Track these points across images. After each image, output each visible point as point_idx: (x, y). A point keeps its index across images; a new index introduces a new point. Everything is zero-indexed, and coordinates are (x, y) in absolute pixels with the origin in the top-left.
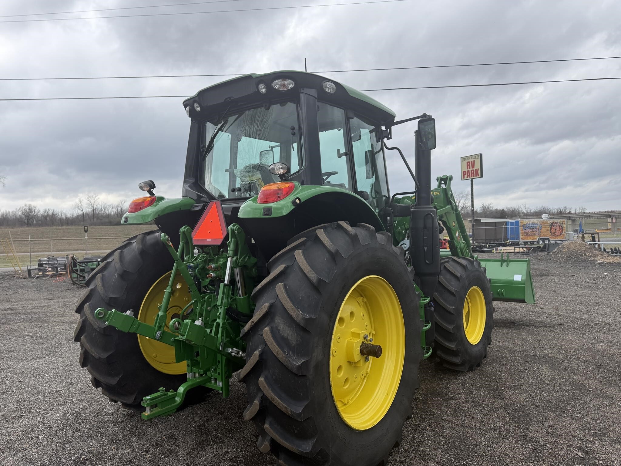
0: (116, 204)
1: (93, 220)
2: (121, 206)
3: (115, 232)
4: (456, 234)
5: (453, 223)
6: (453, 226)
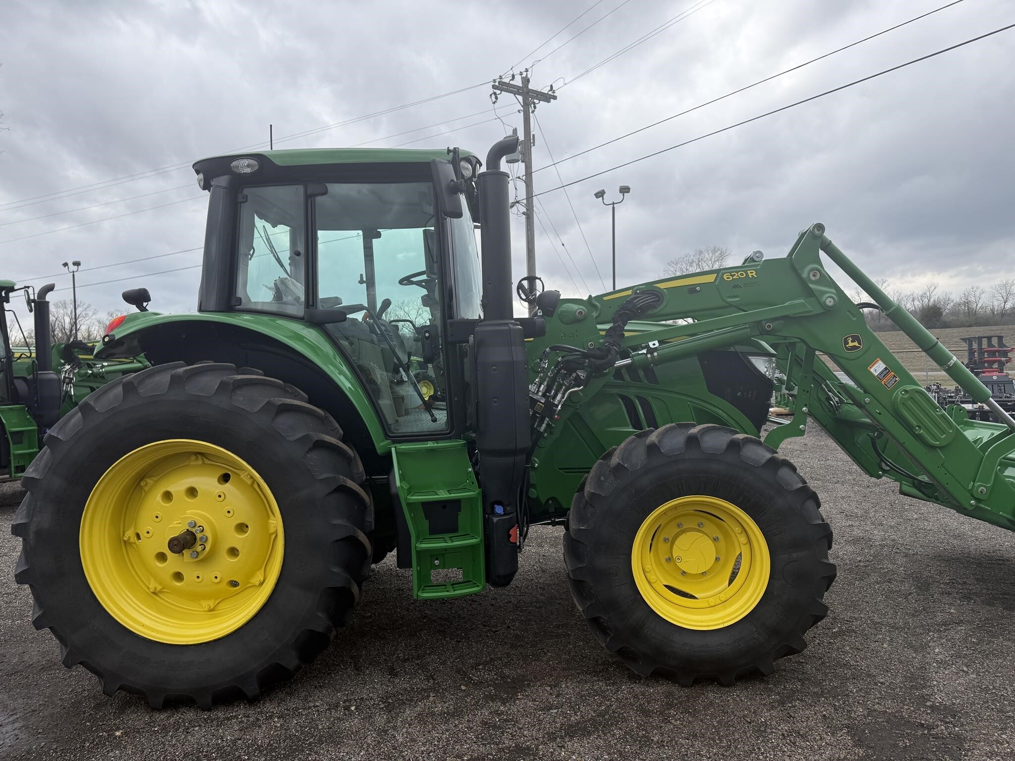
0: (920, 293)
1: (879, 322)
2: (928, 294)
3: (899, 342)
4: (871, 368)
5: (850, 341)
6: (846, 348)
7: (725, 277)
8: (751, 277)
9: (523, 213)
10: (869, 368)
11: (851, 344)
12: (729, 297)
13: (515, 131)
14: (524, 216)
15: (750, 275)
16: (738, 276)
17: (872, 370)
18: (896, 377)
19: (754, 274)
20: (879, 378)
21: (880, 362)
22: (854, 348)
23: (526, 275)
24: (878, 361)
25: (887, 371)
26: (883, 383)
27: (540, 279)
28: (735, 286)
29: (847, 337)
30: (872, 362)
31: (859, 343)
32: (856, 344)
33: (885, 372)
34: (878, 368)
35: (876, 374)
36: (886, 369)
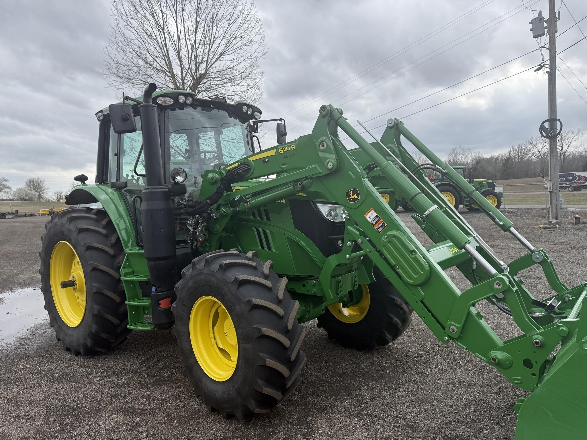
4: (366, 215)
5: (351, 194)
6: (349, 199)
7: (280, 151)
8: (293, 150)
9: (546, 72)
10: (365, 216)
11: (352, 197)
12: (283, 165)
13: (540, 13)
14: (547, 74)
15: (292, 148)
16: (286, 150)
17: (367, 217)
18: (385, 224)
19: (294, 148)
20: (372, 224)
21: (373, 211)
22: (354, 199)
23: (547, 118)
24: (371, 210)
25: (378, 218)
26: (375, 228)
27: (559, 120)
28: (285, 157)
29: (350, 192)
30: (367, 211)
31: (358, 196)
32: (355, 196)
33: (377, 219)
34: (371, 215)
35: (370, 220)
36: (377, 216)
